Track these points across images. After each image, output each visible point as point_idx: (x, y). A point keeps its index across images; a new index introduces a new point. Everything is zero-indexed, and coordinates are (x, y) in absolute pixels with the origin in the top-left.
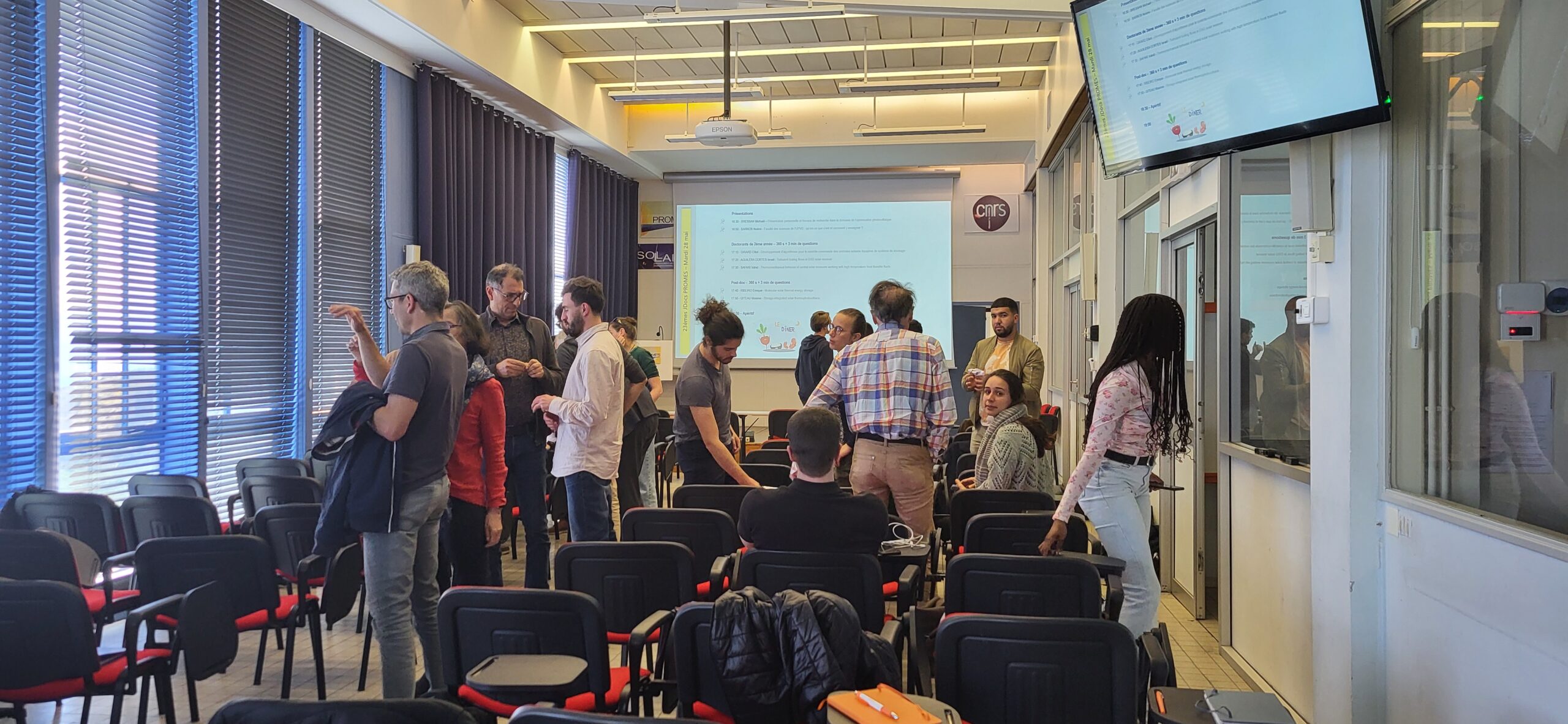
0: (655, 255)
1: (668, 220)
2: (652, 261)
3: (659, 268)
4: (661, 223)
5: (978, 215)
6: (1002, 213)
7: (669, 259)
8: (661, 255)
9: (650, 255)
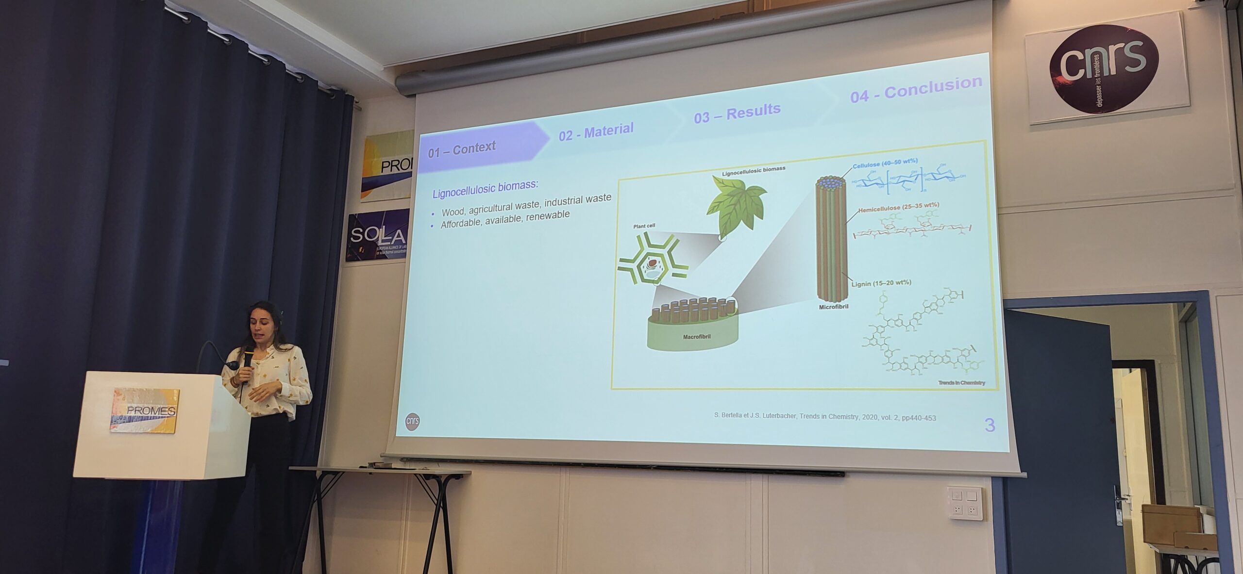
0: (381, 233)
1: (405, 164)
2: (374, 244)
3: (384, 257)
4: (395, 171)
5: (1066, 77)
6: (1137, 63)
7: (402, 238)
8: (389, 233)
9: (372, 233)
